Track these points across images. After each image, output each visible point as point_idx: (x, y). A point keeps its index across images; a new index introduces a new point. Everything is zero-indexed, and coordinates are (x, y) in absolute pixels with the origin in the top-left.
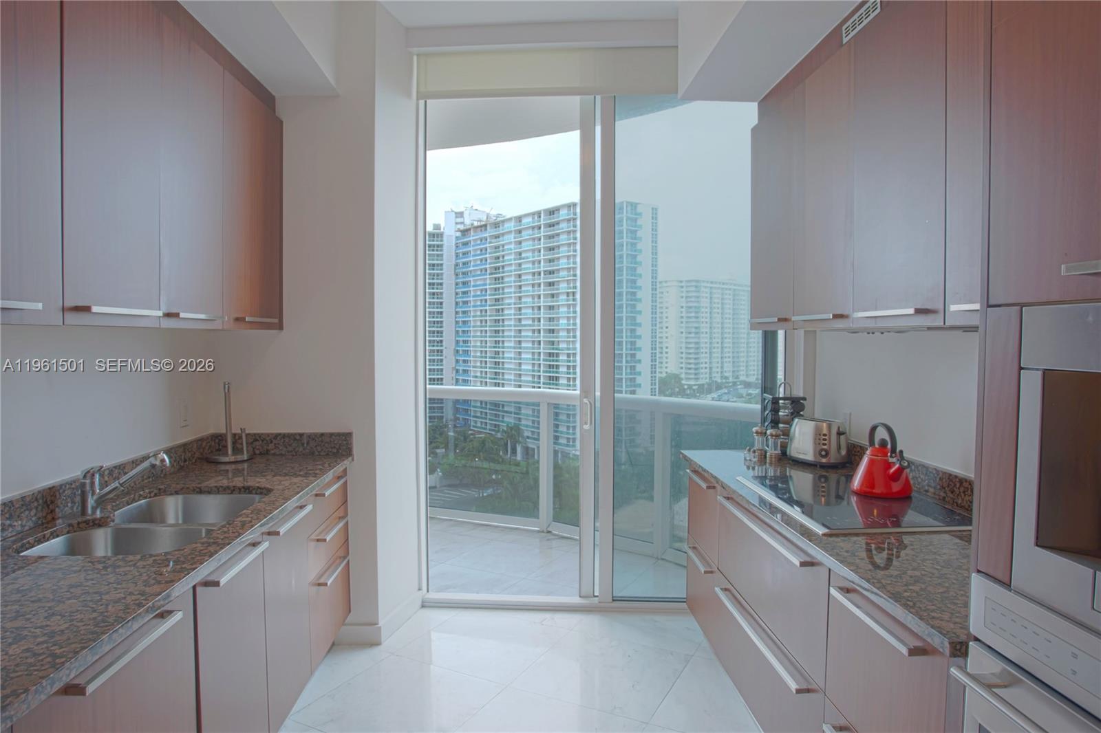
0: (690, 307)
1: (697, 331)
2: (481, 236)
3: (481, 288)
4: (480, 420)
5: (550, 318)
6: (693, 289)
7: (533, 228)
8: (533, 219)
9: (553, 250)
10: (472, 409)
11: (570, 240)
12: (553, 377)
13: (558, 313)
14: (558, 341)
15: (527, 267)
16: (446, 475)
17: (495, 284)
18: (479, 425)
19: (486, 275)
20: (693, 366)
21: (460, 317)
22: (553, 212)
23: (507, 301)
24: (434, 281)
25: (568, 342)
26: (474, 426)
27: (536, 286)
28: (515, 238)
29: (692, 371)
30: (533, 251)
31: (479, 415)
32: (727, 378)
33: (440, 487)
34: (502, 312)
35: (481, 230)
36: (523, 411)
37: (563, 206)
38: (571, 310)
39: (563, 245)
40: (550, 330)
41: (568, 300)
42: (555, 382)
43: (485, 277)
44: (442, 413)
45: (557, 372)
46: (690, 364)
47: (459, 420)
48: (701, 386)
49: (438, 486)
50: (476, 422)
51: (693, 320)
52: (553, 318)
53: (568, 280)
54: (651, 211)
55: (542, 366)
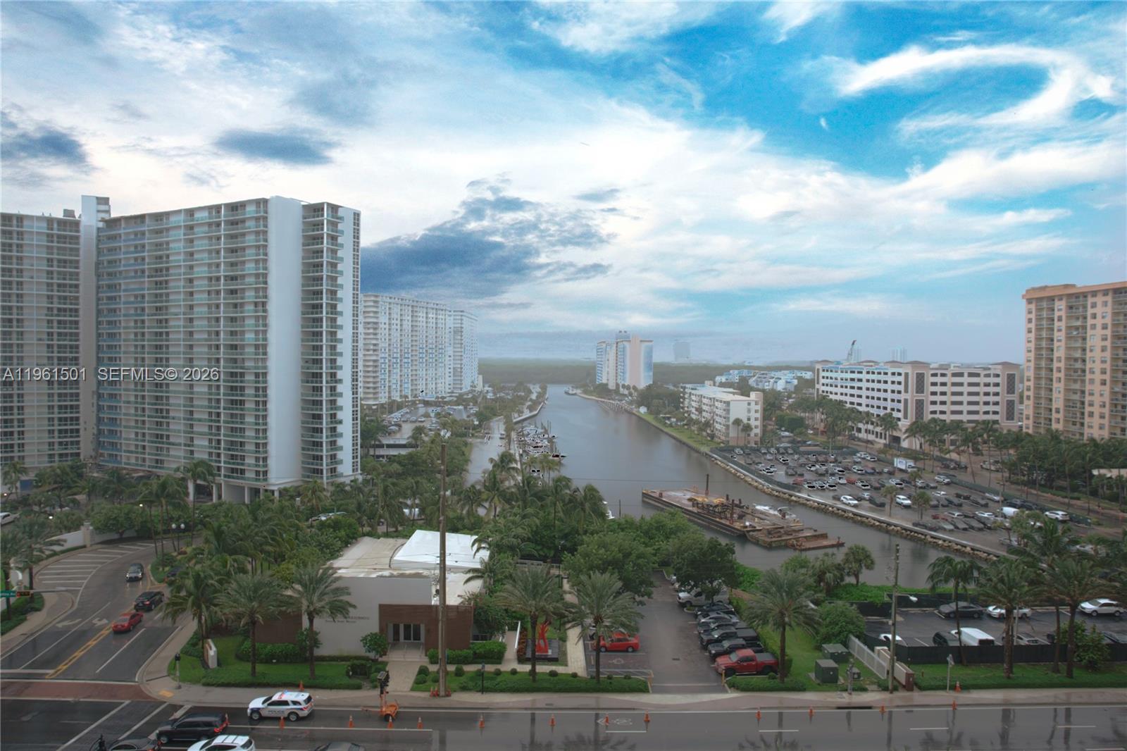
0: (369, 323)
1: (375, 348)
2: (135, 230)
3: (136, 293)
4: (135, 455)
5: (232, 332)
6: (372, 304)
7: (210, 224)
8: (209, 213)
9: (236, 252)
10: (123, 441)
11: (259, 241)
12: (237, 400)
13: (243, 326)
14: (243, 359)
15: (201, 271)
16: (99, 530)
17: (156, 289)
18: (133, 461)
19: (144, 277)
20: (371, 385)
21: (104, 329)
22: (237, 207)
23: (173, 310)
24: (65, 282)
25: (256, 360)
26: (126, 464)
27: (213, 293)
28: (185, 235)
29: (371, 390)
30: (210, 252)
31: (133, 448)
32: (407, 397)
33: (91, 545)
34: (166, 323)
35: (135, 223)
36: (196, 442)
37: (250, 202)
38: (261, 322)
39: (250, 247)
40: (232, 345)
41: (256, 312)
42: (238, 406)
43: (142, 280)
44: (79, 449)
45: (242, 395)
46: (368, 382)
47: (104, 457)
48: (382, 405)
49: (88, 545)
50: (128, 458)
51: (372, 336)
52: (236, 332)
53: (255, 288)
54: (352, 216)
55: (222, 388)
